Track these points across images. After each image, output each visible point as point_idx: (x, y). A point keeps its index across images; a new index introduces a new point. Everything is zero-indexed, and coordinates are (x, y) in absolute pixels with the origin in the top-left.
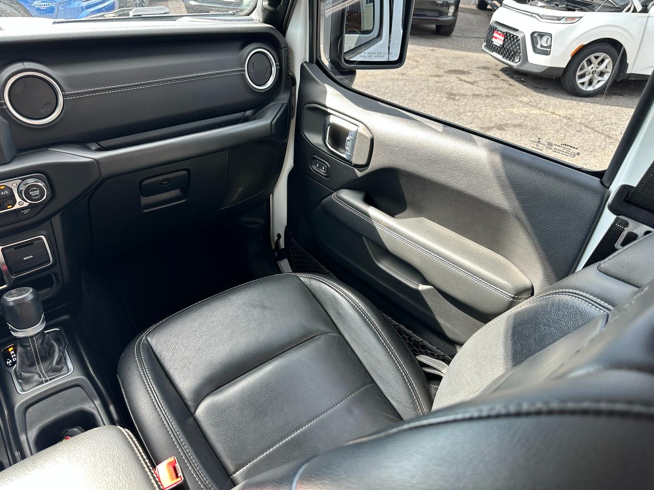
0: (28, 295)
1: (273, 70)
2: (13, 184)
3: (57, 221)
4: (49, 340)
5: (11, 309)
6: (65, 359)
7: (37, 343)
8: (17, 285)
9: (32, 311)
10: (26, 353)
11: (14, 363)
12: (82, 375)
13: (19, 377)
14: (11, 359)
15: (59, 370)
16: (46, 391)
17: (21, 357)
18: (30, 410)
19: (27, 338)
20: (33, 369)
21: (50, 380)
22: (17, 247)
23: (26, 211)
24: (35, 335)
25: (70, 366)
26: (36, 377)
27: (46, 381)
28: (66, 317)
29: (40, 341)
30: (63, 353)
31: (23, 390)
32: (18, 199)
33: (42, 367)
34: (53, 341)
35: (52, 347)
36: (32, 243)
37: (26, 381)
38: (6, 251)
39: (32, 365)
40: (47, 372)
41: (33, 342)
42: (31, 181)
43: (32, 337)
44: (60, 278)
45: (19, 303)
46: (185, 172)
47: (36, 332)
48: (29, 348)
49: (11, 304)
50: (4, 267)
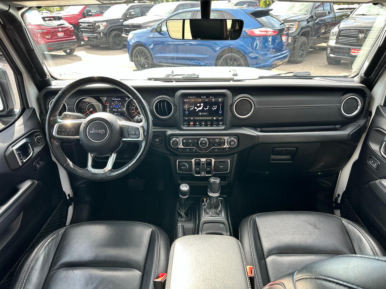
0: (218, 181)
1: (358, 107)
2: (226, 138)
3: (236, 155)
4: (219, 201)
5: (211, 183)
6: (222, 211)
7: (215, 200)
8: (215, 176)
9: (217, 187)
10: (210, 202)
11: (205, 205)
12: (227, 220)
13: (205, 211)
14: (204, 203)
15: (219, 215)
16: (212, 220)
17: (208, 203)
18: (205, 224)
19: (212, 197)
20: (210, 210)
21: (215, 217)
22: (219, 162)
23: (227, 149)
24: (215, 197)
25: (223, 215)
26: (211, 213)
27: (214, 216)
28: (225, 196)
29: (216, 200)
30: (222, 209)
31: (205, 216)
32: (226, 144)
33: (213, 210)
34: (220, 202)
35: (219, 204)
36: (225, 162)
37: (207, 213)
38: (216, 162)
39: (210, 208)
40: (215, 213)
41: (214, 199)
42: (232, 138)
43: (214, 197)
44: (229, 179)
45: (214, 183)
46: (295, 149)
47: (216, 196)
48: (211, 201)
49: (212, 182)
50: (213, 168)
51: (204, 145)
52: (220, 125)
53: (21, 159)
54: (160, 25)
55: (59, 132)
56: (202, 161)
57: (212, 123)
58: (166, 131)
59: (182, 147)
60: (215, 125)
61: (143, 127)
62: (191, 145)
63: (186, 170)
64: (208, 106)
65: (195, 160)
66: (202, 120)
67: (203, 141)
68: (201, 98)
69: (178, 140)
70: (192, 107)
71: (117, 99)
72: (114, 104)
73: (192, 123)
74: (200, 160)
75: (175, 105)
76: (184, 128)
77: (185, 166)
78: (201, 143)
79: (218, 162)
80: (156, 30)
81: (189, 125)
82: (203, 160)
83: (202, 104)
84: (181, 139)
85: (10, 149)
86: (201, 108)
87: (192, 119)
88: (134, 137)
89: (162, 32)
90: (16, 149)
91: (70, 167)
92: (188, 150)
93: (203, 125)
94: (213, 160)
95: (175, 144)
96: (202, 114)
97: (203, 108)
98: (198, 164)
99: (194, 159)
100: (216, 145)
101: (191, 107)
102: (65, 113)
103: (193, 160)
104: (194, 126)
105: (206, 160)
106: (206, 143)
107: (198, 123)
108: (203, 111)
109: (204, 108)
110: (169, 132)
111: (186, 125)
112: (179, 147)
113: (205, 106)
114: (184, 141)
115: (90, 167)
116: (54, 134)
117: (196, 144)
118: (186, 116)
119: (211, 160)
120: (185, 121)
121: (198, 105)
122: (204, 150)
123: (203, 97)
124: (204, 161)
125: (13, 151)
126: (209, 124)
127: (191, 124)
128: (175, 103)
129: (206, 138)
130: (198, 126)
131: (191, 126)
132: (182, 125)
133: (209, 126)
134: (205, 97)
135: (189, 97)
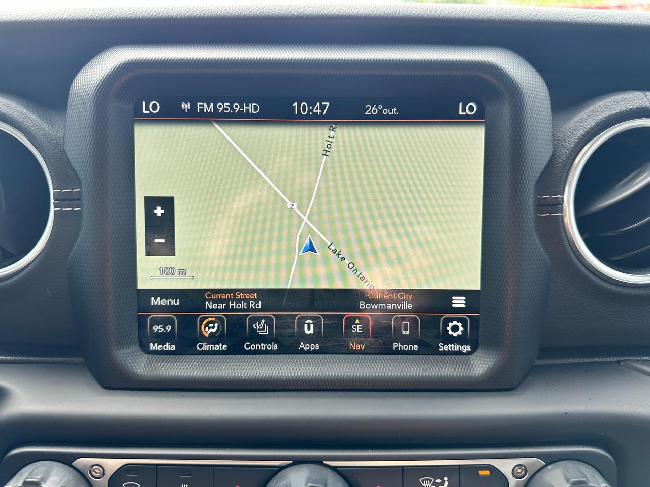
2: (517, 469)
42: (572, 475)
52: (450, 340)
57: (382, 326)
60: (405, 340)
75: (65, 173)
81: (188, 343)
93: (310, 339)
104: (236, 349)
107: (269, 321)
111: (162, 338)
126: (357, 330)
127: (207, 332)
128: (70, 156)
129: (335, 469)
130: (262, 346)
131: (206, 347)
132: (123, 343)
133: (359, 347)
134: (322, 108)
135: (186, 106)
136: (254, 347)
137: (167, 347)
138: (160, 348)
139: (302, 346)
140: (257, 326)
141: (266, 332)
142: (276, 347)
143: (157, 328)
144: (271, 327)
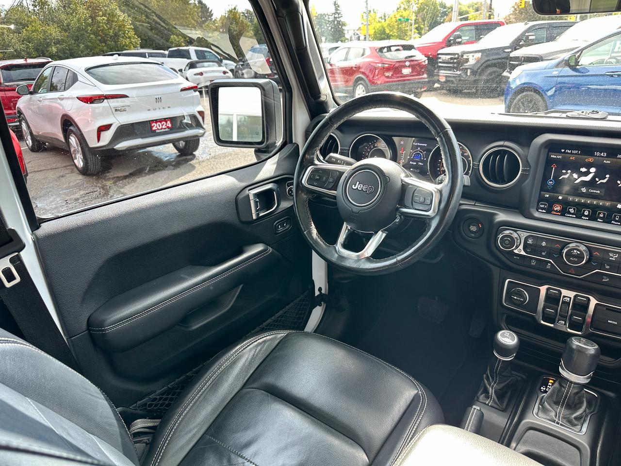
0: (592, 349)
4: (583, 397)
5: (572, 350)
6: (584, 421)
7: (573, 390)
8: (590, 337)
9: (585, 363)
10: (559, 391)
11: (545, 392)
12: (588, 445)
13: (541, 403)
14: (546, 388)
15: (574, 425)
16: (551, 429)
17: (553, 391)
18: (531, 432)
19: (567, 380)
20: (555, 406)
21: (561, 425)
22: (609, 309)
24: (575, 383)
25: (584, 429)
26: (553, 414)
27: (558, 423)
29: (575, 391)
30: (587, 416)
31: (537, 414)
33: (563, 411)
34: (585, 400)
35: (582, 402)
37: (544, 410)
38: (599, 307)
39: (557, 403)
40: (563, 418)
41: (570, 387)
43: (571, 382)
45: (580, 351)
47: (577, 381)
48: (563, 389)
49: (574, 347)
50: (589, 319)
51: (576, 260)
53: (257, 211)
54: (578, 54)
55: (311, 180)
56: (564, 297)
57: (610, 216)
58: (495, 214)
59: (523, 253)
60: (616, 221)
61: (440, 192)
62: (543, 254)
63: (520, 305)
64: (608, 176)
65: (548, 289)
66: (586, 206)
67: (575, 251)
68: (593, 155)
69: (515, 235)
70: (565, 174)
71: (421, 144)
72: (414, 152)
73: (558, 208)
74: (561, 293)
75: (527, 164)
76: (537, 214)
77: (520, 294)
78: (569, 254)
79: (605, 309)
80: (567, 63)
81: (549, 211)
82: (568, 294)
83: (593, 170)
84: (524, 234)
85: (247, 192)
86: (588, 178)
87: (560, 198)
88: (421, 208)
89: (578, 67)
90: (253, 194)
91: (312, 237)
92: (533, 263)
93: (586, 216)
94: (593, 302)
95: (507, 242)
96: (587, 190)
97: (593, 179)
98: (553, 299)
99: (546, 287)
100: (608, 267)
101: (564, 171)
102: (332, 154)
103: (543, 289)
104: (563, 215)
105: (576, 296)
106: (580, 257)
107: (574, 209)
108: (591, 184)
109: (597, 179)
110: (502, 217)
111: (543, 209)
112: (516, 251)
113: (599, 175)
114: (530, 241)
115: (339, 246)
116: (303, 182)
117: (555, 252)
118: (548, 191)
119: (589, 300)
120: (541, 199)
121: (583, 170)
122: (574, 272)
123: (598, 154)
124: (570, 298)
125: (248, 196)
126: (602, 215)
127: (556, 209)
128: (529, 160)
129: (585, 246)
130: (571, 216)
131: (554, 213)
132: (533, 207)
133: (601, 221)
134: (604, 154)
135: (563, 151)
136: (568, 215)
137: (543, 211)
138: (541, 211)
139: (583, 217)
140: (570, 210)
141: (573, 212)
142: (575, 216)
143: (542, 206)
144: (574, 211)
